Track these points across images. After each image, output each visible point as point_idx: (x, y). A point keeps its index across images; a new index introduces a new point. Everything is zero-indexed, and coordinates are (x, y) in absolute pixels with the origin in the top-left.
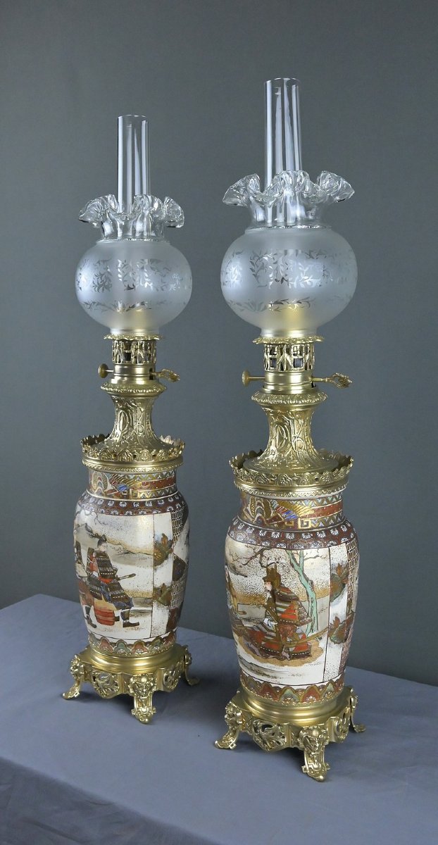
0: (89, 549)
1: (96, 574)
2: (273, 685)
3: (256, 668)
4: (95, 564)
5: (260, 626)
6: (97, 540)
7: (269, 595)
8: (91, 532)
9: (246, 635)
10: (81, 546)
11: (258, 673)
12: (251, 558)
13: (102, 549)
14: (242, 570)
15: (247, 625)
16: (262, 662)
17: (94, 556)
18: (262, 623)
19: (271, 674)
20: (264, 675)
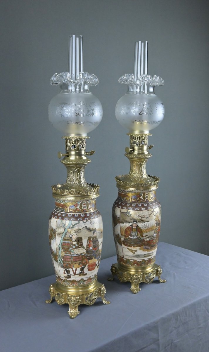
0: (89, 237)
1: (91, 248)
2: (151, 258)
3: (147, 255)
4: (91, 243)
5: (152, 238)
6: (93, 231)
7: (156, 225)
8: (90, 229)
9: (146, 244)
10: (83, 238)
11: (147, 257)
12: (151, 214)
13: (95, 235)
14: (147, 220)
15: (147, 240)
16: (150, 251)
17: (91, 240)
18: (153, 236)
19: (151, 255)
20: (150, 256)
